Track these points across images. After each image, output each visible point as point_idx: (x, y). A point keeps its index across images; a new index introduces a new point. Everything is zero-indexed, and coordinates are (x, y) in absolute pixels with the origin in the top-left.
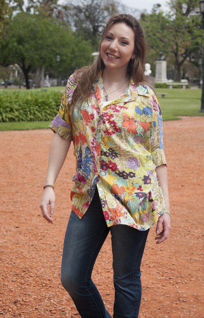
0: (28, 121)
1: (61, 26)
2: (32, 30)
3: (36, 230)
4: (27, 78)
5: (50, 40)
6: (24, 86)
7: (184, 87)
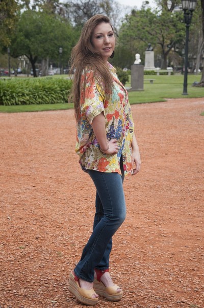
2: (37, 26)
4: (34, 68)
5: (52, 34)
6: (32, 75)
7: (169, 74)
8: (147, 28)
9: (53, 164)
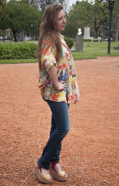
0: (17, 59)
1: (33, 8)
2: (17, 10)
4: (15, 36)
5: (27, 16)
6: (14, 41)
7: (99, 41)
8: (86, 13)
9: (26, 97)
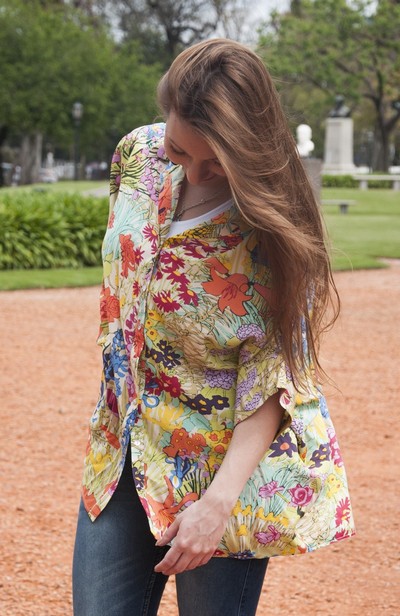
1: (87, 28)
2: (9, 38)
3: (11, 547)
7: (398, 186)
8: (334, 53)
9: (32, 465)
